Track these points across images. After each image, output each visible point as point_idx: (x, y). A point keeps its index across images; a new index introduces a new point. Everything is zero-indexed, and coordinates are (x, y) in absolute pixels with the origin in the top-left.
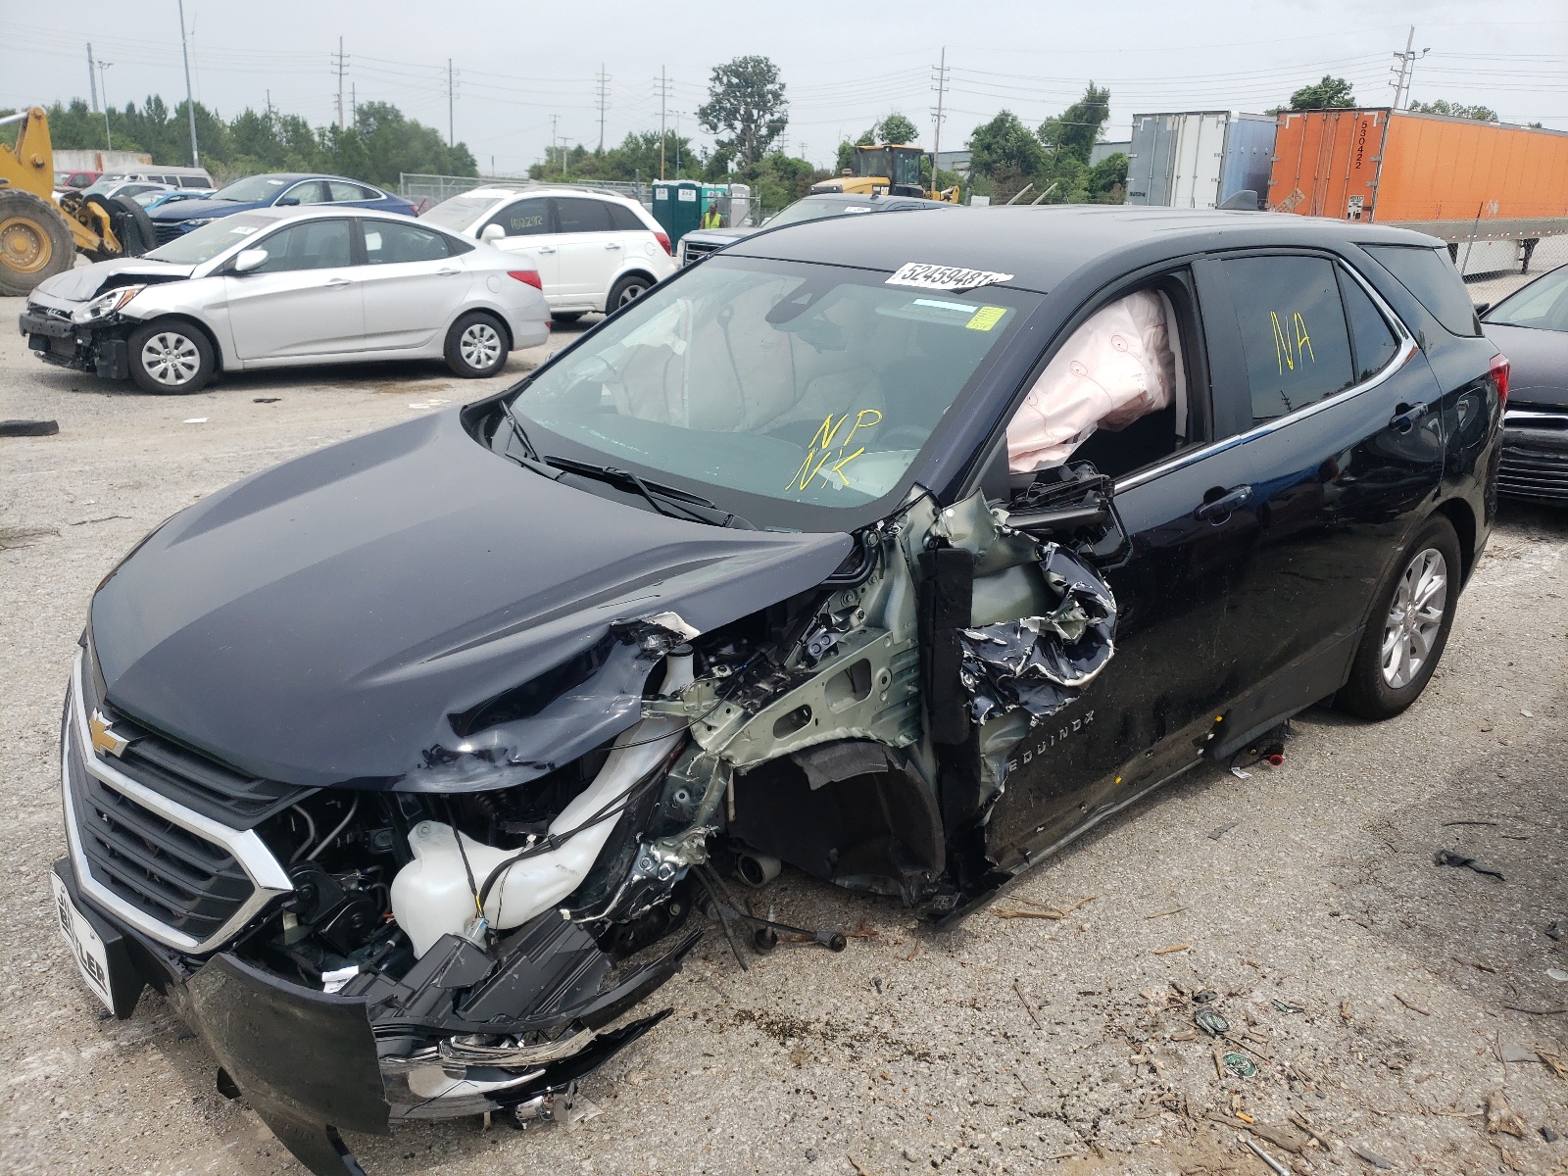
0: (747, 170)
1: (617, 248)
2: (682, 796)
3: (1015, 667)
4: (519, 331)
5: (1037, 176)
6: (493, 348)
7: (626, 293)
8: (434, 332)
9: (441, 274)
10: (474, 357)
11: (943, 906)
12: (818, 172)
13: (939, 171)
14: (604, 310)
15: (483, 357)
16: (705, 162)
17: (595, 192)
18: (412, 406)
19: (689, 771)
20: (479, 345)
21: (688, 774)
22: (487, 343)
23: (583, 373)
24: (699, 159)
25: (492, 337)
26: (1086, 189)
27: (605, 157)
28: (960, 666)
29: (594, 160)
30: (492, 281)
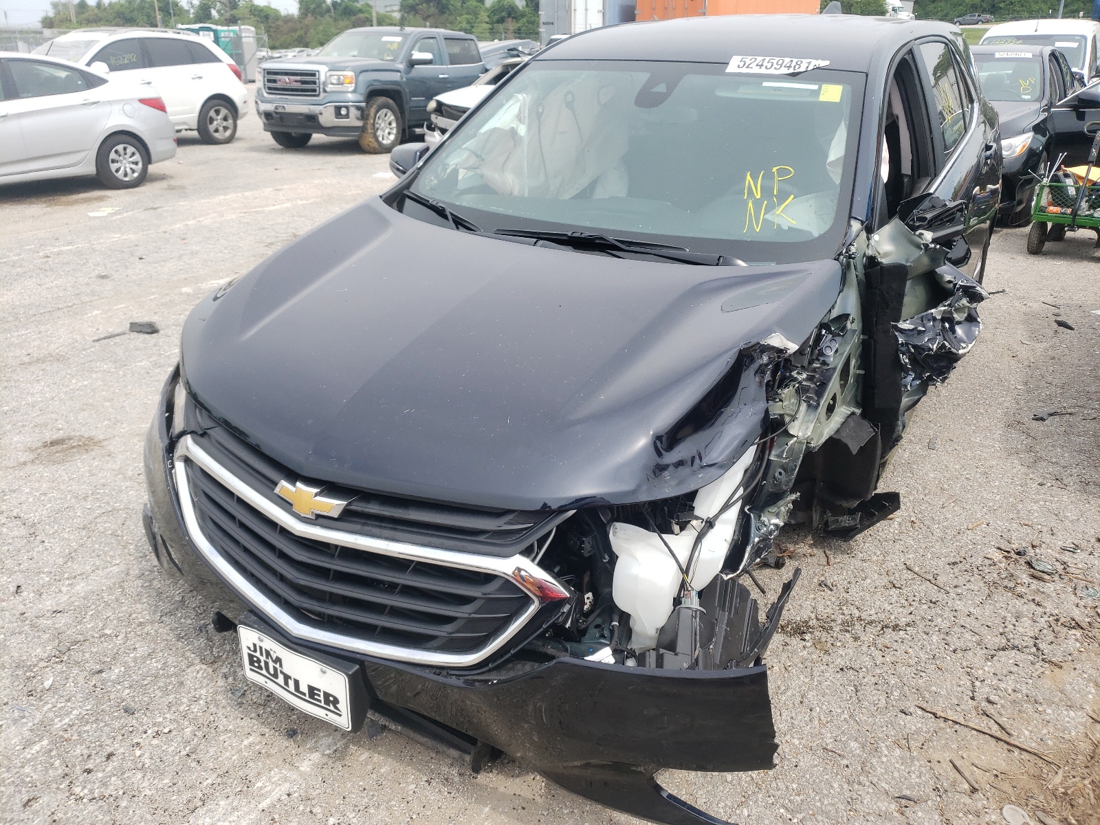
0: (228, 15)
1: (200, 78)
2: (780, 473)
3: (933, 345)
4: (155, 147)
5: (449, 15)
6: (136, 163)
7: (212, 113)
8: (86, 152)
9: (84, 104)
10: (121, 171)
11: (849, 523)
12: (285, 17)
13: (377, 13)
14: (196, 127)
15: (129, 171)
16: (192, 11)
17: (175, 33)
18: (91, 214)
19: (785, 454)
20: (124, 161)
21: (784, 456)
22: (131, 159)
23: (453, 162)
24: (186, 8)
25: (133, 154)
26: (487, 23)
27: (105, 9)
28: (897, 350)
29: (96, 11)
30: (127, 108)
